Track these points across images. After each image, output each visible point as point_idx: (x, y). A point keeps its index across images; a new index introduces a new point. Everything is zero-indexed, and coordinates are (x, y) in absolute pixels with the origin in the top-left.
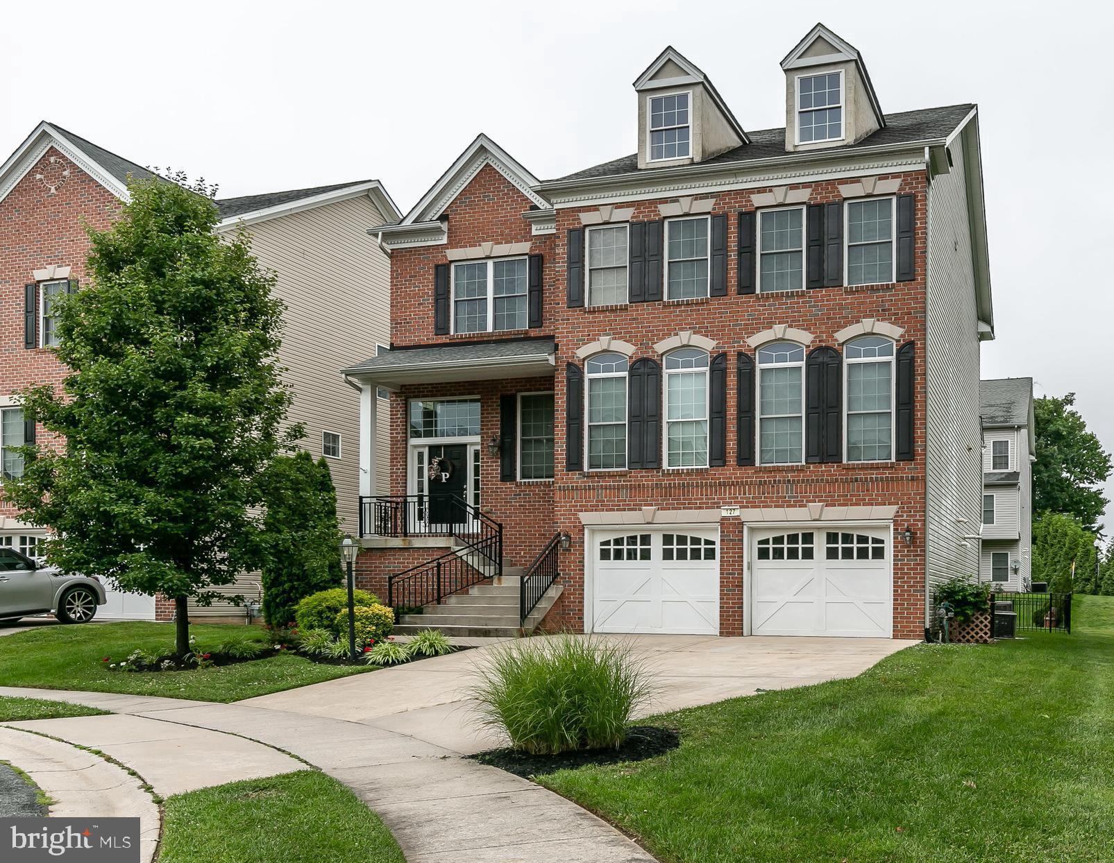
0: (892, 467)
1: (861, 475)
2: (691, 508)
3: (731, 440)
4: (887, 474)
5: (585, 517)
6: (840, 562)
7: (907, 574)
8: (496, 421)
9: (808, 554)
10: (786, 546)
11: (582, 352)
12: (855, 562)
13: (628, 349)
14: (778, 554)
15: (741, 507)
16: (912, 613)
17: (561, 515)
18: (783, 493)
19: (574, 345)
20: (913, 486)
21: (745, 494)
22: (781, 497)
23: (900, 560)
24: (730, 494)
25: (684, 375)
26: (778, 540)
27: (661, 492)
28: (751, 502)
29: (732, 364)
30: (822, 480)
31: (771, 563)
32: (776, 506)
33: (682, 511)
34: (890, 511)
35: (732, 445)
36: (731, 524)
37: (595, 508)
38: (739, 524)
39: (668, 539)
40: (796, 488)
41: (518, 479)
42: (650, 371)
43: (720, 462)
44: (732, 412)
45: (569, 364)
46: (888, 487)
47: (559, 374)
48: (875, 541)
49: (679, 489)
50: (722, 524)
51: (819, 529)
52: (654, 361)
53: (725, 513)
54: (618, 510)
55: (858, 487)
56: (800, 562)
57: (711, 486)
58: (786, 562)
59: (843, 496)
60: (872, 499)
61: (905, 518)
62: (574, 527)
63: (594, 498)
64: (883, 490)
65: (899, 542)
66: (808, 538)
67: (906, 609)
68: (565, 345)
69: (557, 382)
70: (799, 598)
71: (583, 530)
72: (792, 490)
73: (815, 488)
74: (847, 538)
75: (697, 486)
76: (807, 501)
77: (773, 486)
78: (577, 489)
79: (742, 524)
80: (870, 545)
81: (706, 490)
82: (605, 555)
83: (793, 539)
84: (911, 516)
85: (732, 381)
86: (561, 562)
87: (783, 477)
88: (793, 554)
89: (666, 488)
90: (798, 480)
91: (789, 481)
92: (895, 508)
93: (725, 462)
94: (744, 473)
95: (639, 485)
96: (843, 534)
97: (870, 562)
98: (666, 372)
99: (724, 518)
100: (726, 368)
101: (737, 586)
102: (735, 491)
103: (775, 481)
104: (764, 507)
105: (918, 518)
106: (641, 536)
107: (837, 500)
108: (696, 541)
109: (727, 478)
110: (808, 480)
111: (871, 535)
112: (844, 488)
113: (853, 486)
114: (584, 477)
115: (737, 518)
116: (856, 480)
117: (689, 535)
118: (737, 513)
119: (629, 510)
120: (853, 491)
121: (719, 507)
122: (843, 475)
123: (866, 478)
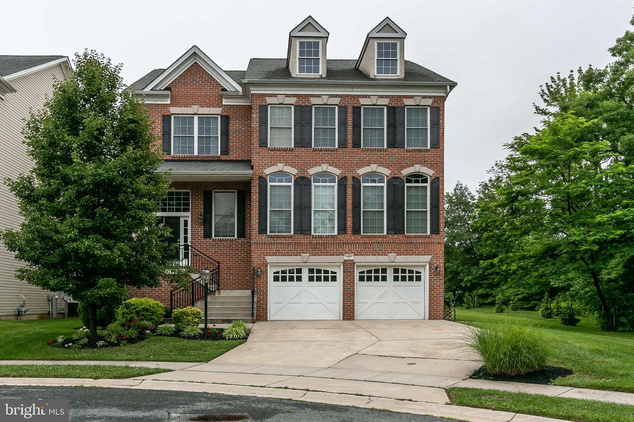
0: (429, 237)
1: (414, 240)
2: (328, 255)
3: (349, 221)
4: (427, 240)
5: (269, 259)
6: (400, 283)
7: (435, 288)
8: (201, 205)
9: (384, 279)
10: (373, 275)
11: (268, 171)
12: (407, 283)
13: (294, 171)
14: (369, 279)
15: (355, 255)
16: (438, 307)
17: (255, 257)
18: (375, 248)
19: (263, 167)
20: (438, 246)
21: (356, 248)
22: (375, 250)
23: (432, 282)
24: (348, 248)
25: (323, 186)
26: (369, 272)
27: (312, 247)
28: (359, 253)
29: (350, 183)
30: (395, 242)
31: (365, 283)
32: (372, 255)
33: (323, 256)
34: (428, 258)
35: (349, 223)
36: (349, 263)
37: (275, 254)
38: (353, 263)
39: (311, 271)
40: (382, 246)
41: (213, 237)
42: (305, 183)
43: (344, 232)
44: (349, 207)
45: (260, 177)
46: (427, 247)
47: (254, 182)
48: (417, 272)
49: (322, 245)
50: (344, 264)
51: (390, 266)
52: (308, 179)
53: (346, 258)
54: (287, 255)
55: (413, 247)
56: (380, 283)
57: (339, 244)
58: (373, 283)
59: (405, 250)
60: (419, 252)
61: (435, 261)
62: (263, 264)
63: (274, 249)
64: (424, 248)
65: (432, 273)
66: (384, 271)
67: (436, 305)
68: (257, 166)
69: (253, 186)
70: (380, 301)
71: (267, 266)
72: (380, 247)
73: (392, 246)
74: (404, 271)
75: (331, 244)
76: (388, 253)
77: (371, 245)
78: (265, 244)
79: (354, 263)
80: (415, 275)
81: (336, 246)
82: (276, 279)
83: (377, 271)
84: (438, 261)
85: (349, 191)
86: (256, 283)
87: (376, 240)
88: (377, 279)
89: (314, 244)
90: (384, 242)
91: (379, 242)
92: (430, 257)
93: (346, 232)
94: (356, 238)
95: (300, 243)
96: (401, 269)
97: (414, 283)
98: (313, 184)
99: (345, 261)
100: (346, 185)
101: (352, 295)
102: (351, 246)
103: (372, 242)
104: (366, 255)
105: (441, 262)
106: (296, 269)
107: (402, 253)
108: (326, 272)
109: (347, 240)
110: (388, 242)
111: (415, 270)
112: (406, 247)
113: (410, 246)
114: (269, 237)
115: (352, 260)
116: (412, 243)
117: (323, 269)
118: (352, 258)
119: (294, 255)
120: (410, 248)
121: (343, 255)
122: (405, 240)
123: (417, 242)
